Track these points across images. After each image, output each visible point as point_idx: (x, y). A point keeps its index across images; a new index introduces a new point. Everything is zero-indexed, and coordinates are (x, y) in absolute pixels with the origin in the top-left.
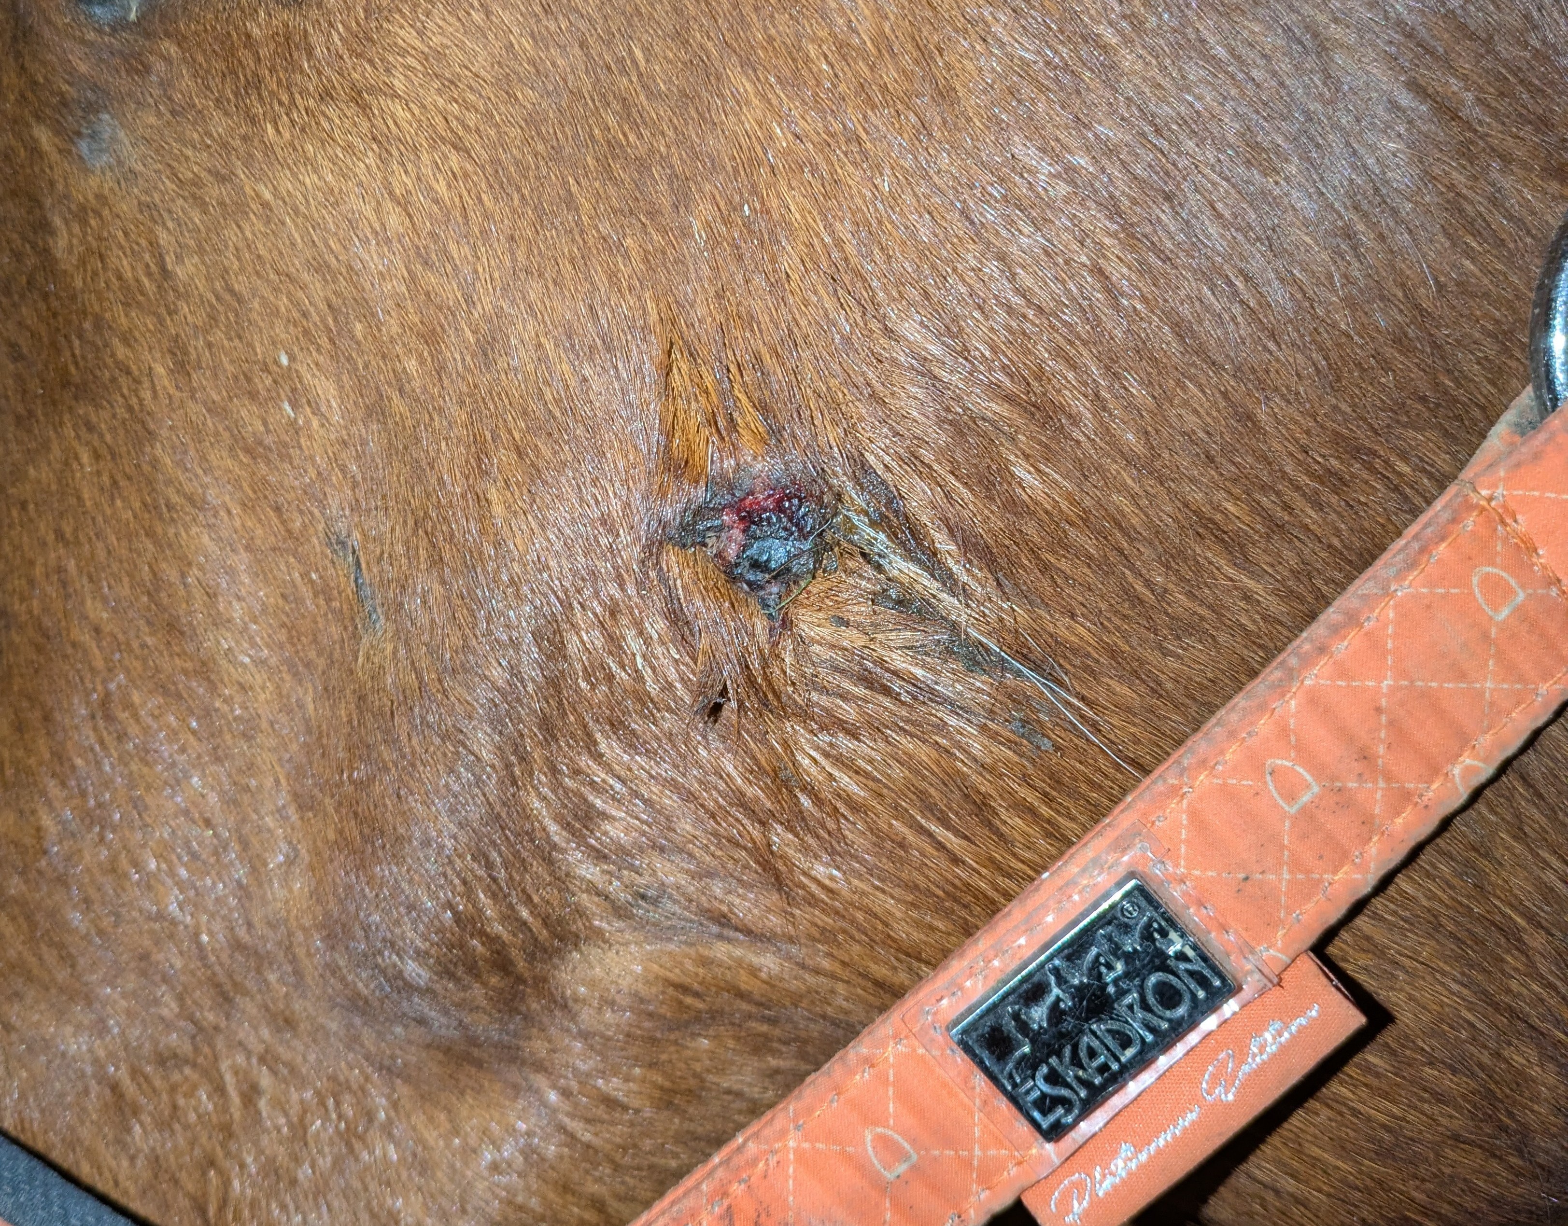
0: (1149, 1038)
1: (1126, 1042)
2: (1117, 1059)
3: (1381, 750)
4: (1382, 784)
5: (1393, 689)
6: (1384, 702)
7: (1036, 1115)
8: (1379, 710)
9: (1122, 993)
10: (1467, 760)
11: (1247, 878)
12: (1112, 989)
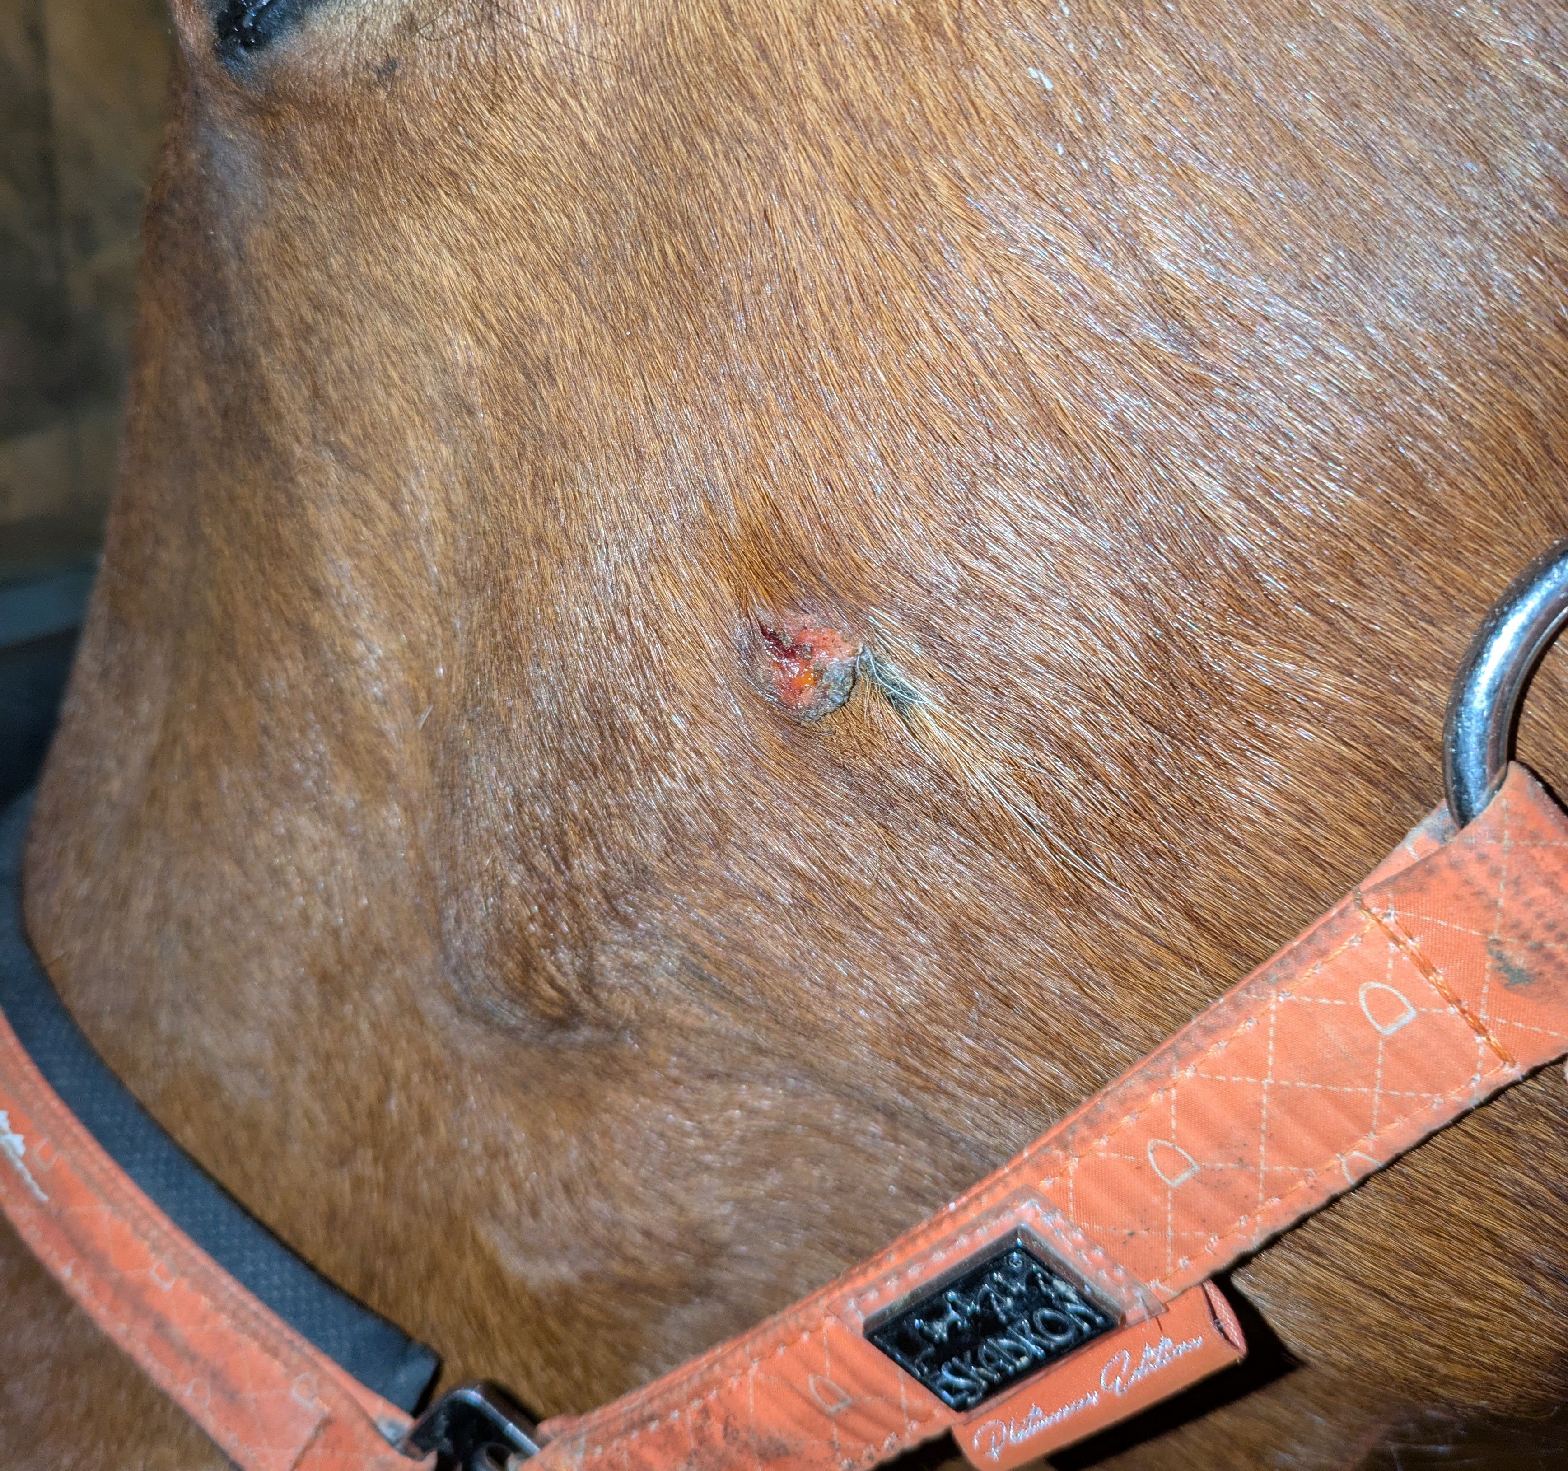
0: (1040, 1352)
1: (1018, 1354)
2: (1012, 1363)
4: (1264, 1167)
5: (1274, 1090)
6: (1265, 1100)
7: (945, 1393)
9: (1011, 1321)
10: (1356, 1156)
11: (1132, 1234)
12: (1003, 1317)
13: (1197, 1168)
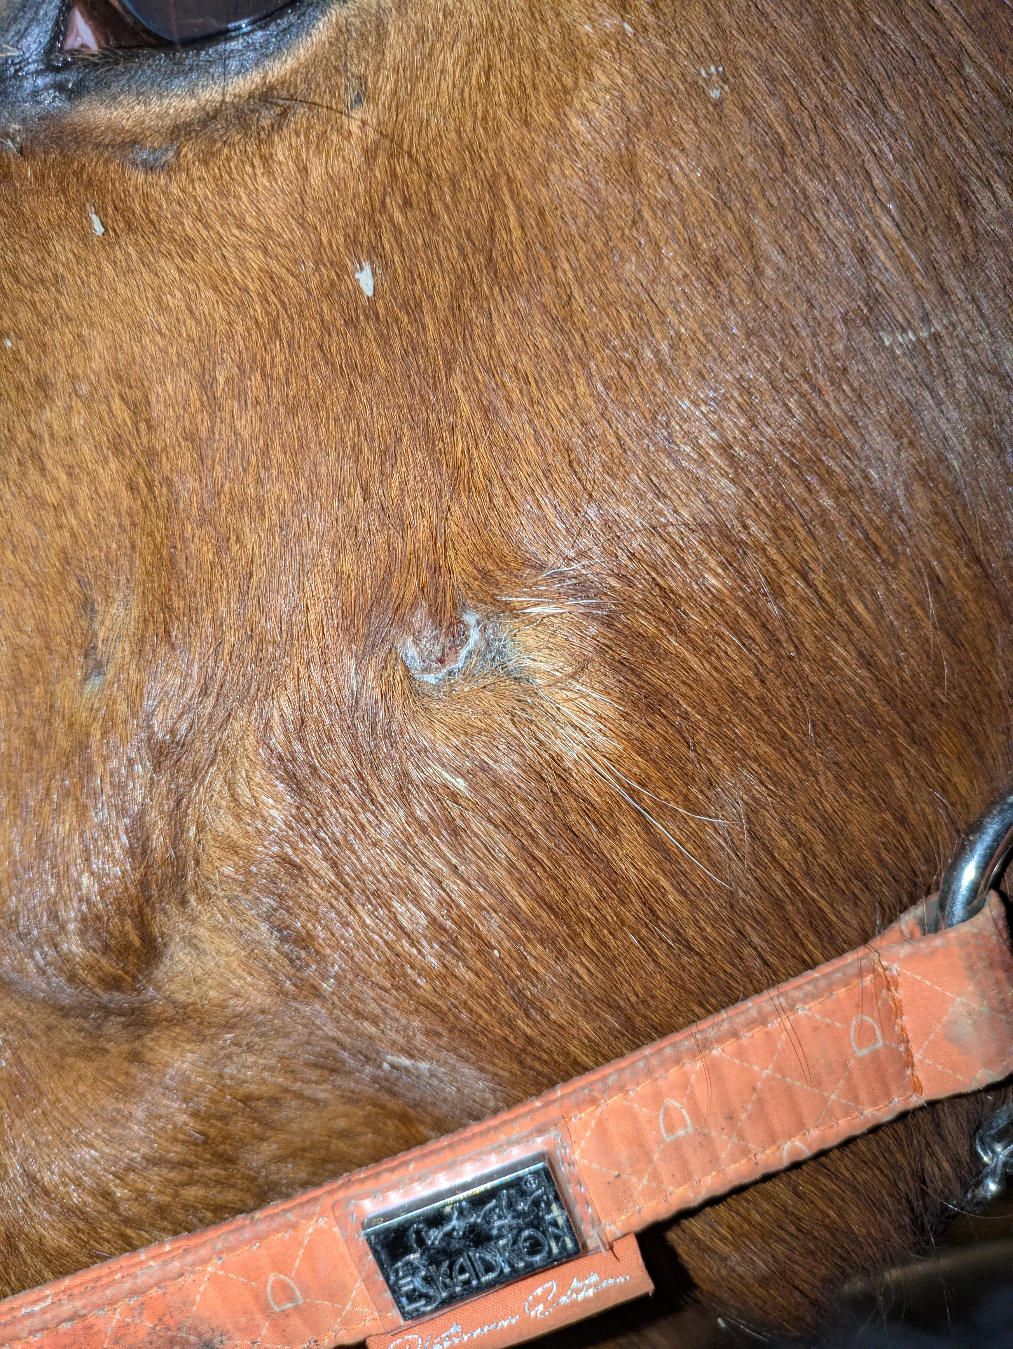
0: (507, 1270)
1: (489, 1268)
2: (478, 1278)
3: (744, 1116)
4: (734, 1139)
5: (769, 1079)
6: (759, 1085)
7: (404, 1300)
8: (754, 1089)
9: (500, 1237)
10: (797, 1142)
11: (618, 1176)
12: (495, 1232)
13: (690, 1130)
